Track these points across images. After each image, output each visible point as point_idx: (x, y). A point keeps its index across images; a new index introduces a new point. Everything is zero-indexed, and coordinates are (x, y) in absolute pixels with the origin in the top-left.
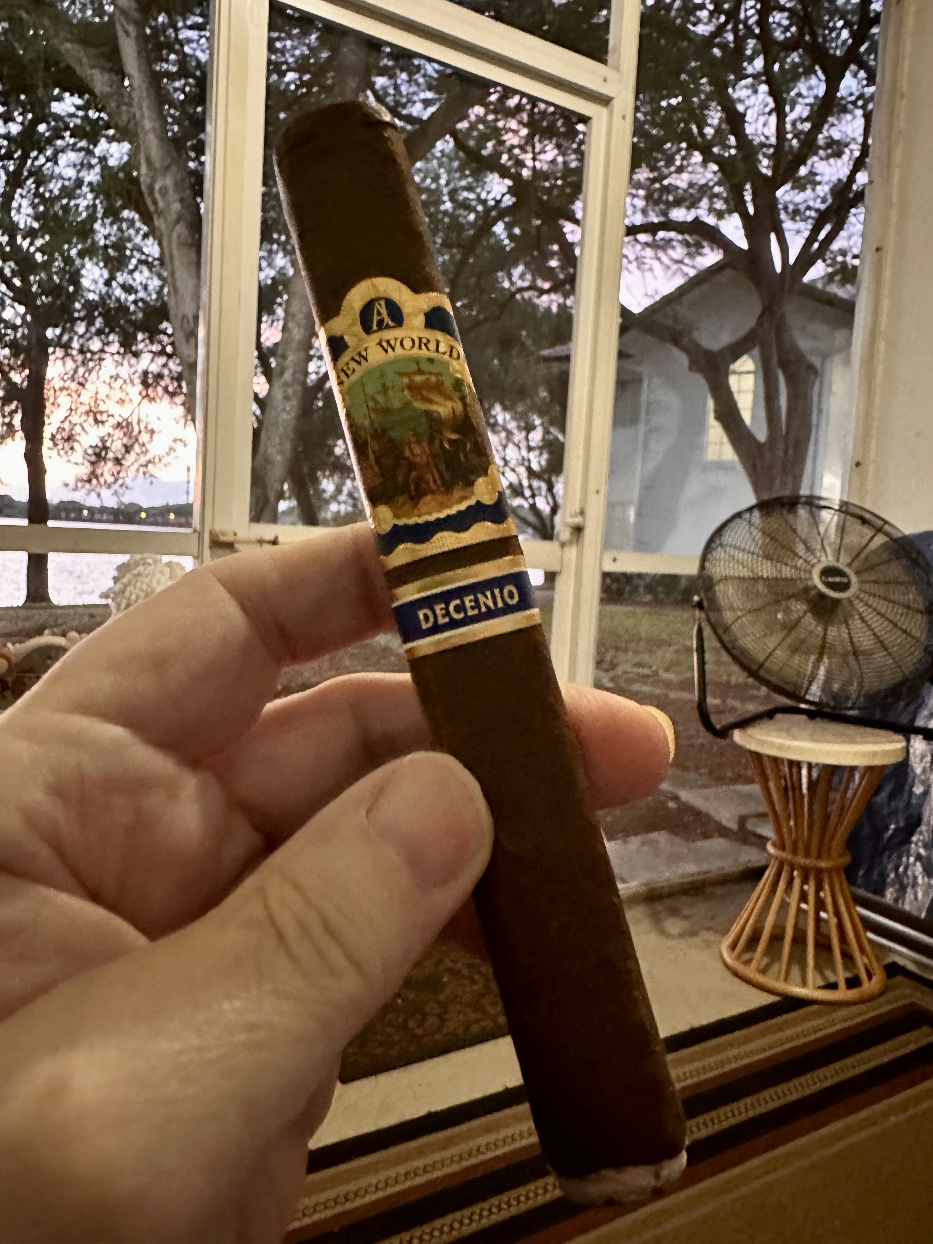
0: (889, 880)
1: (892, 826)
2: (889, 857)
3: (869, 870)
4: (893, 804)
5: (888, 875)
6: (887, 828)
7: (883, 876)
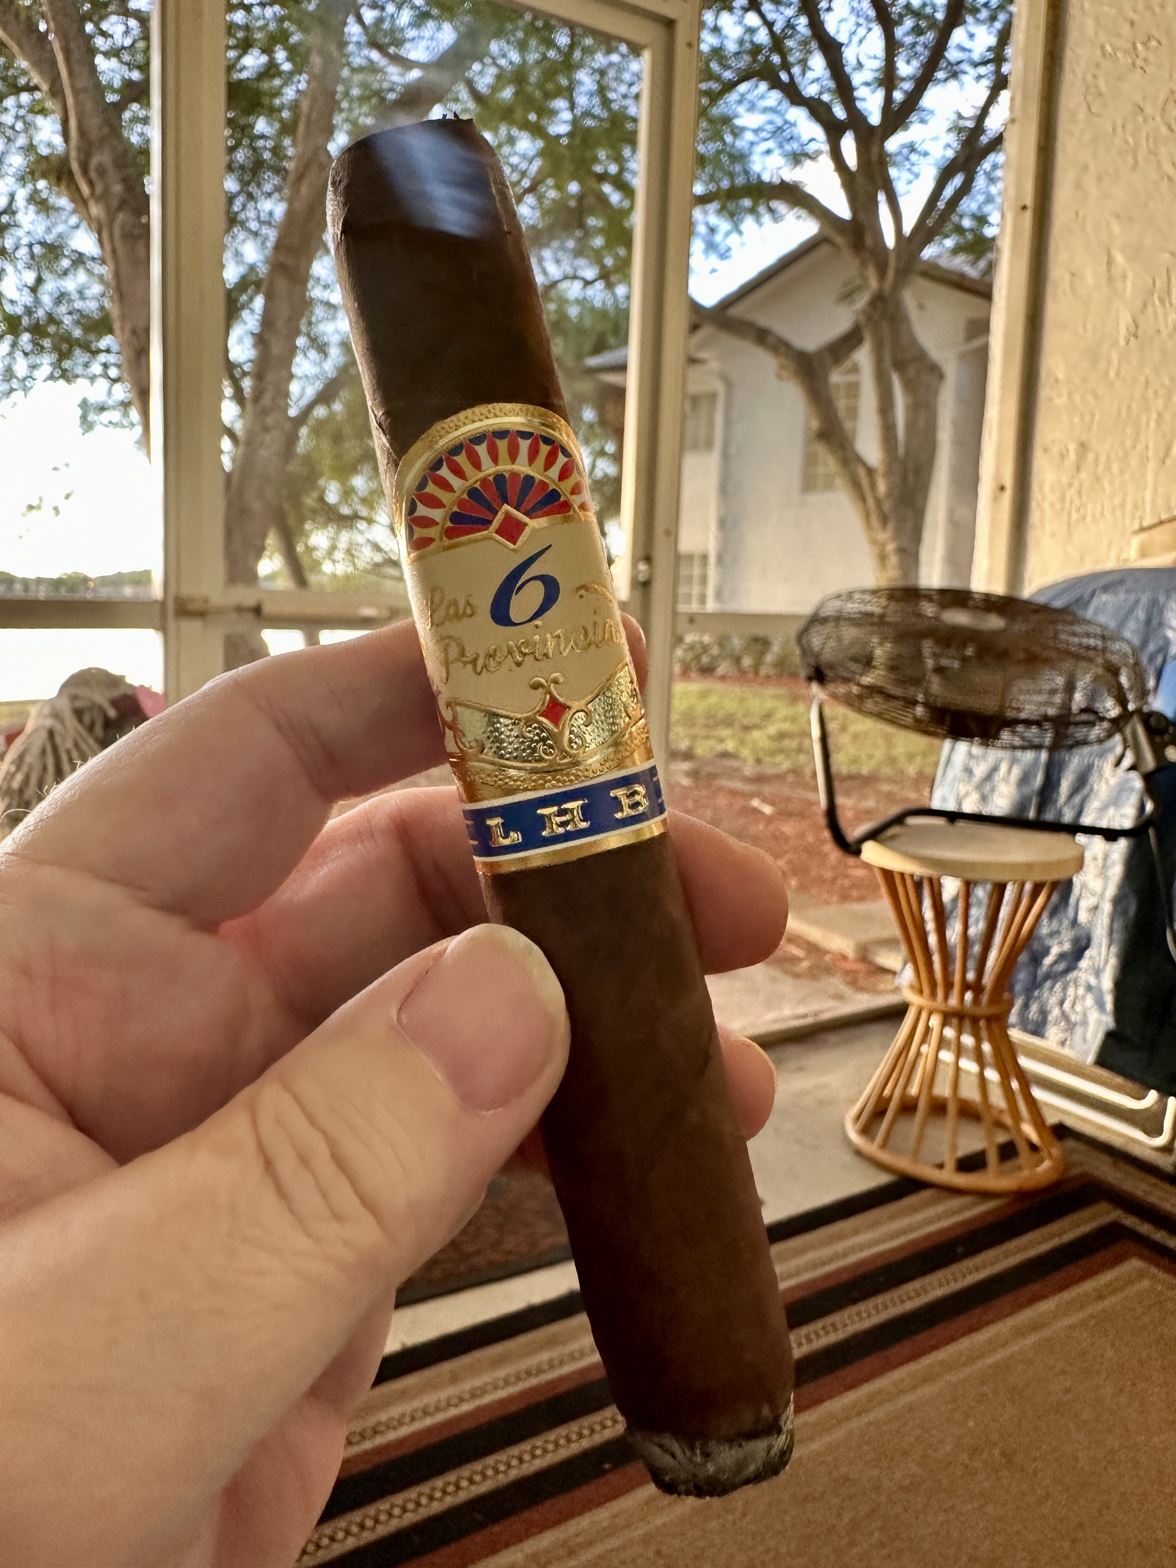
4: (1055, 922)
6: (1046, 953)
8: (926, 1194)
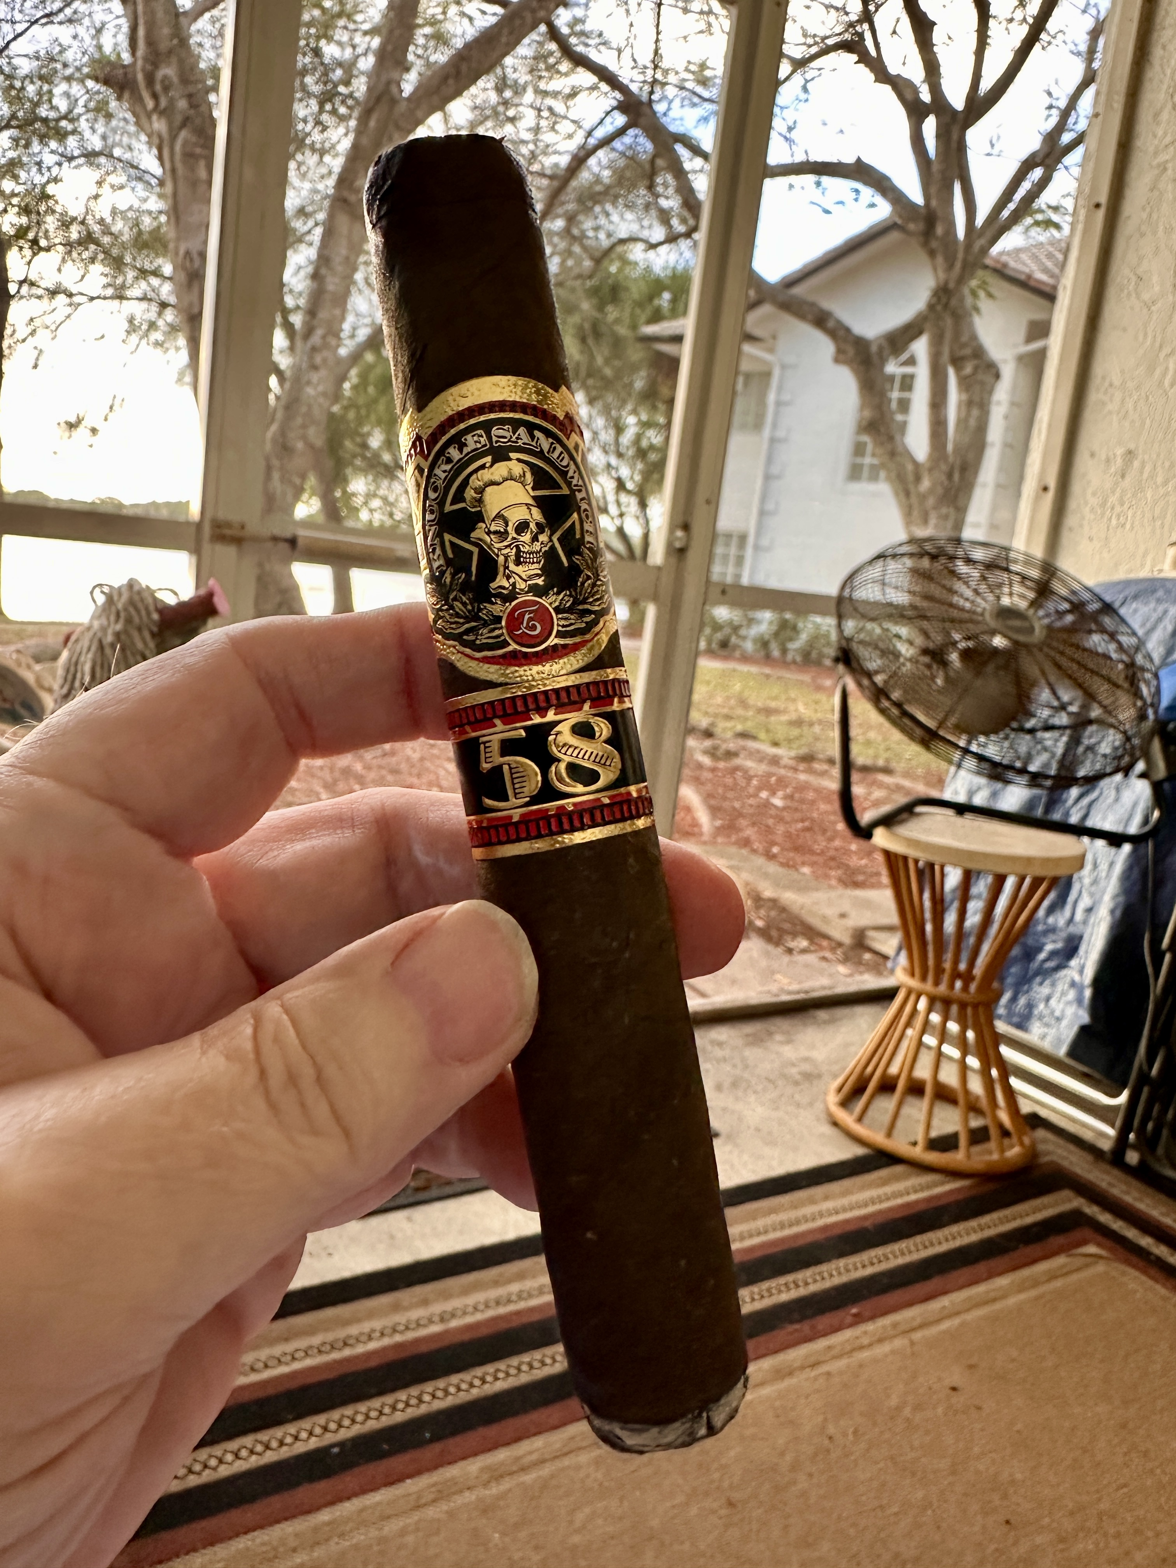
0: (1036, 1012)
1: (1049, 947)
2: (1041, 984)
3: (1014, 999)
4: (1051, 920)
5: (1037, 1006)
6: (1040, 949)
7: (1030, 1006)
8: (899, 1169)
